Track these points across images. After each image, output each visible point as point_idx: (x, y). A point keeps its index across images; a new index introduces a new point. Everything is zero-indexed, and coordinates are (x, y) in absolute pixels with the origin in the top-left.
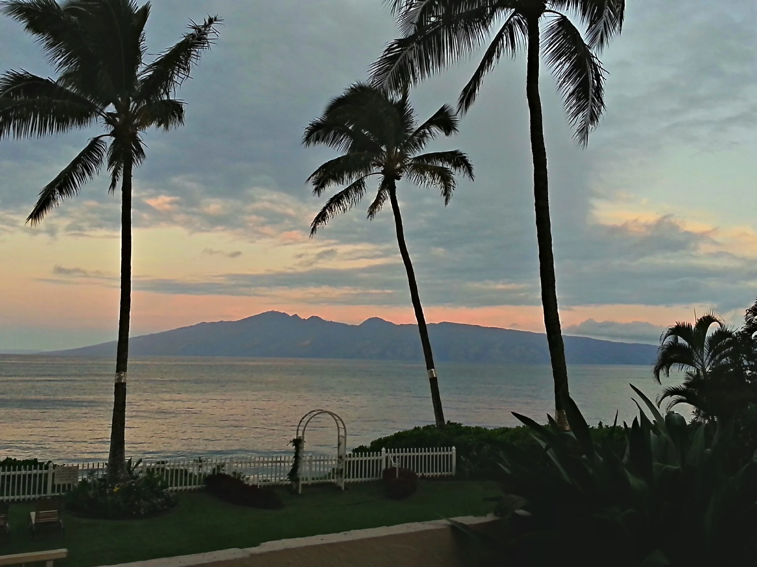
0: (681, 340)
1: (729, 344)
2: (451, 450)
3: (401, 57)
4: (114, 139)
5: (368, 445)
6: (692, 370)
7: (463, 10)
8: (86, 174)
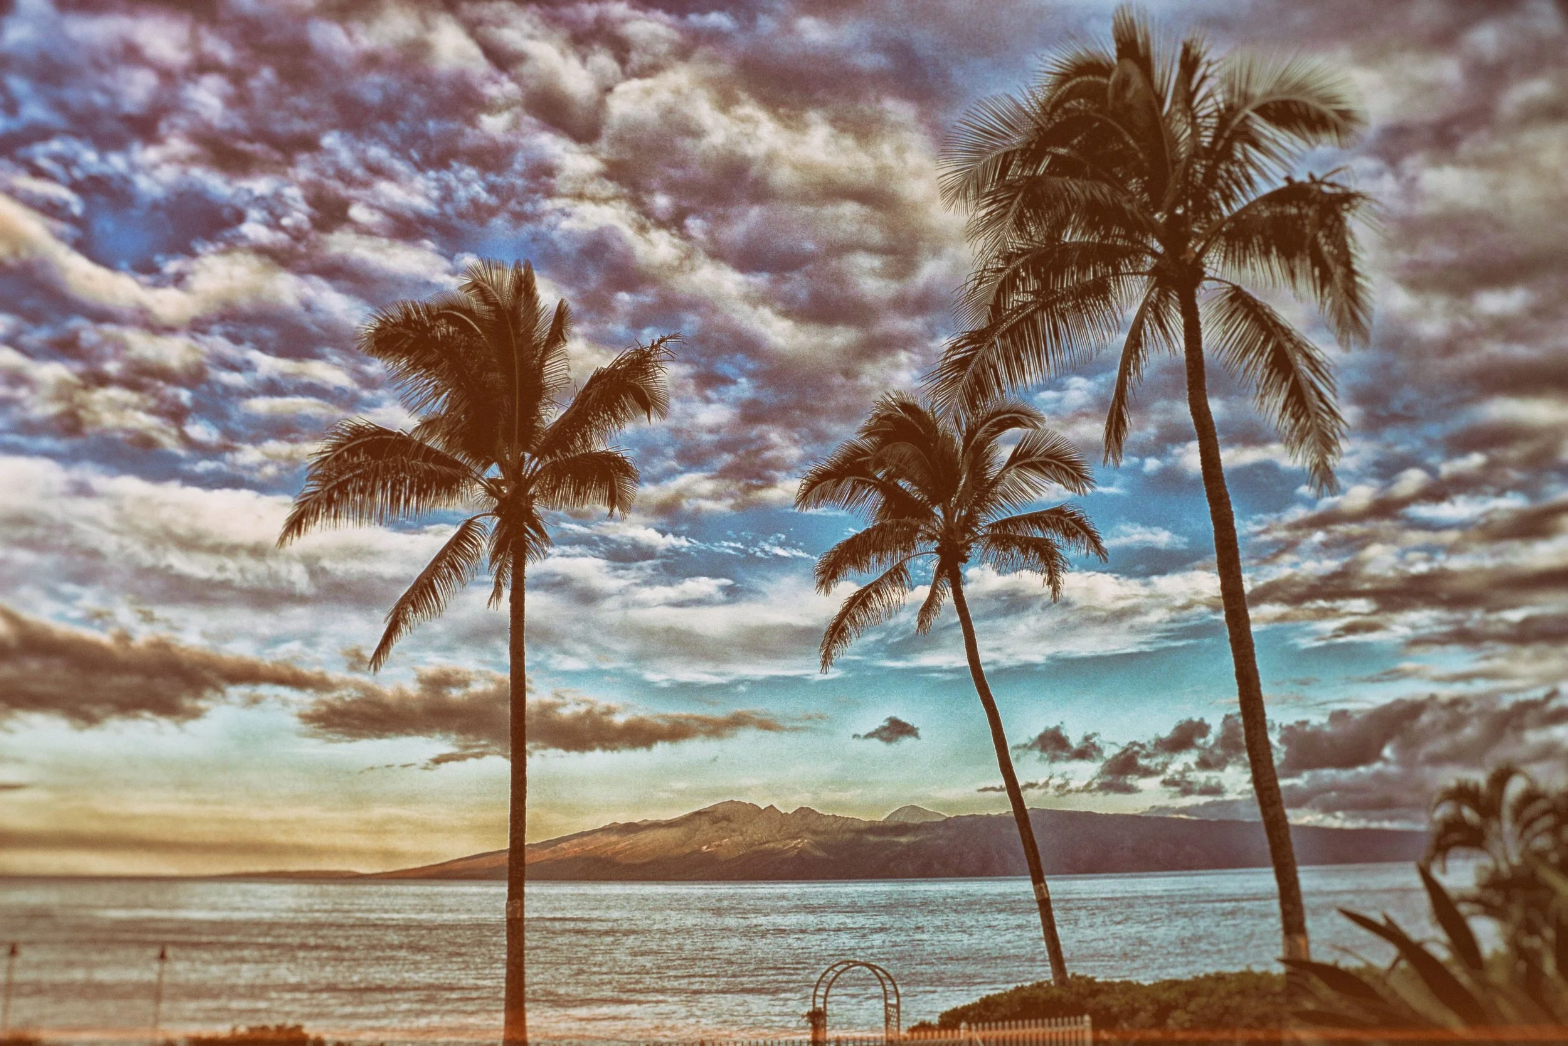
0: (1468, 813)
1: (1546, 812)
2: (1082, 1023)
3: (975, 360)
4: (497, 519)
5: (935, 1020)
6: (1488, 862)
7: (1068, 282)
8: (454, 577)
